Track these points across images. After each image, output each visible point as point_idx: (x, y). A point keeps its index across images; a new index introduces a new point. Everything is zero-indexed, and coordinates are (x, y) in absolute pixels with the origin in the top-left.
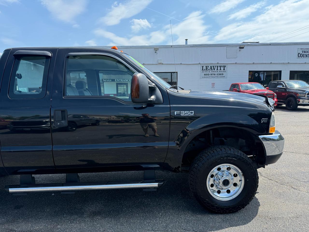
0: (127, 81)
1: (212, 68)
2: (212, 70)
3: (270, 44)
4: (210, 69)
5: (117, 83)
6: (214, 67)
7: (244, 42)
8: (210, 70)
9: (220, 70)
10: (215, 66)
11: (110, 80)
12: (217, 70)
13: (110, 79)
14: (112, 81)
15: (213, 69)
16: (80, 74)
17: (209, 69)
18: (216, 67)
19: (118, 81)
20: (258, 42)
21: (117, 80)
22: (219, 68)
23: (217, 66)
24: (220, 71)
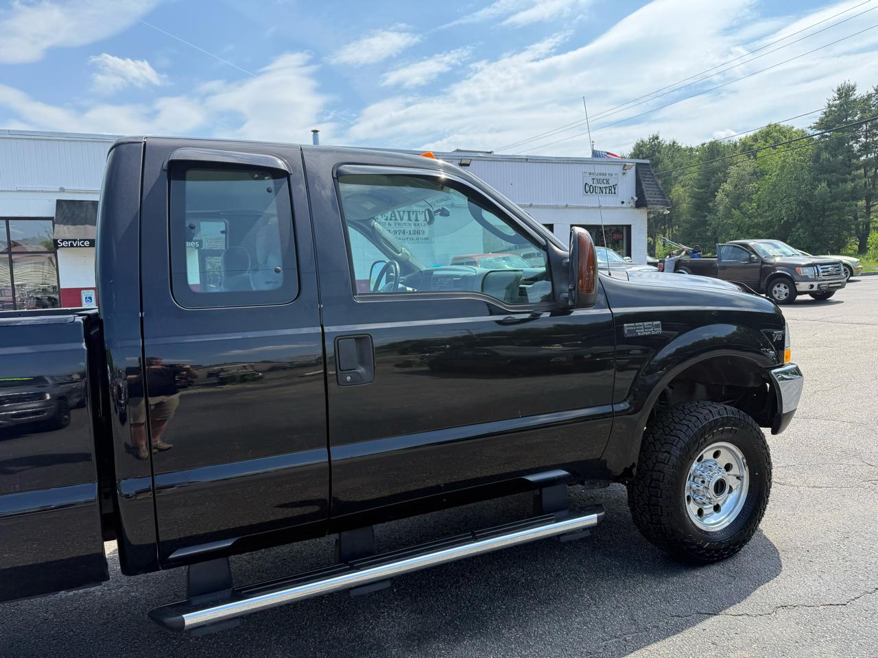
1: (395, 215)
2: (396, 220)
3: (527, 160)
4: (391, 216)
6: (402, 213)
7: (458, 151)
8: (391, 219)
9: (417, 220)
10: (404, 212)
12: (409, 219)
13: (85, 240)
15: (398, 218)
17: (389, 218)
18: (406, 214)
20: (491, 153)
22: (413, 217)
23: (409, 212)
24: (417, 222)
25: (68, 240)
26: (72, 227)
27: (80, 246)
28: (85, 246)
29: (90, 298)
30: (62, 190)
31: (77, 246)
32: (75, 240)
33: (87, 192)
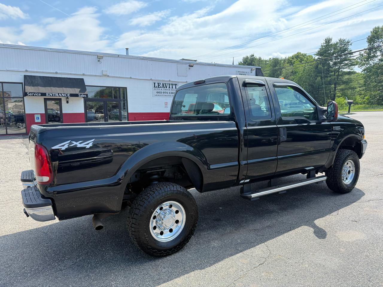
0: (64, 96)
1: (164, 86)
4: (162, 86)
5: (44, 99)
6: (166, 85)
9: (172, 88)
10: (167, 84)
11: (38, 95)
12: (169, 88)
13: (39, 93)
14: (41, 95)
16: (3, 84)
18: (168, 85)
19: (51, 96)
20: (196, 61)
21: (50, 94)
22: (171, 87)
23: (169, 84)
24: (172, 89)
25: (32, 93)
26: (32, 87)
27: (37, 96)
28: (39, 96)
29: (38, 118)
30: (26, 71)
31: (35, 96)
32: (35, 93)
33: (37, 72)
